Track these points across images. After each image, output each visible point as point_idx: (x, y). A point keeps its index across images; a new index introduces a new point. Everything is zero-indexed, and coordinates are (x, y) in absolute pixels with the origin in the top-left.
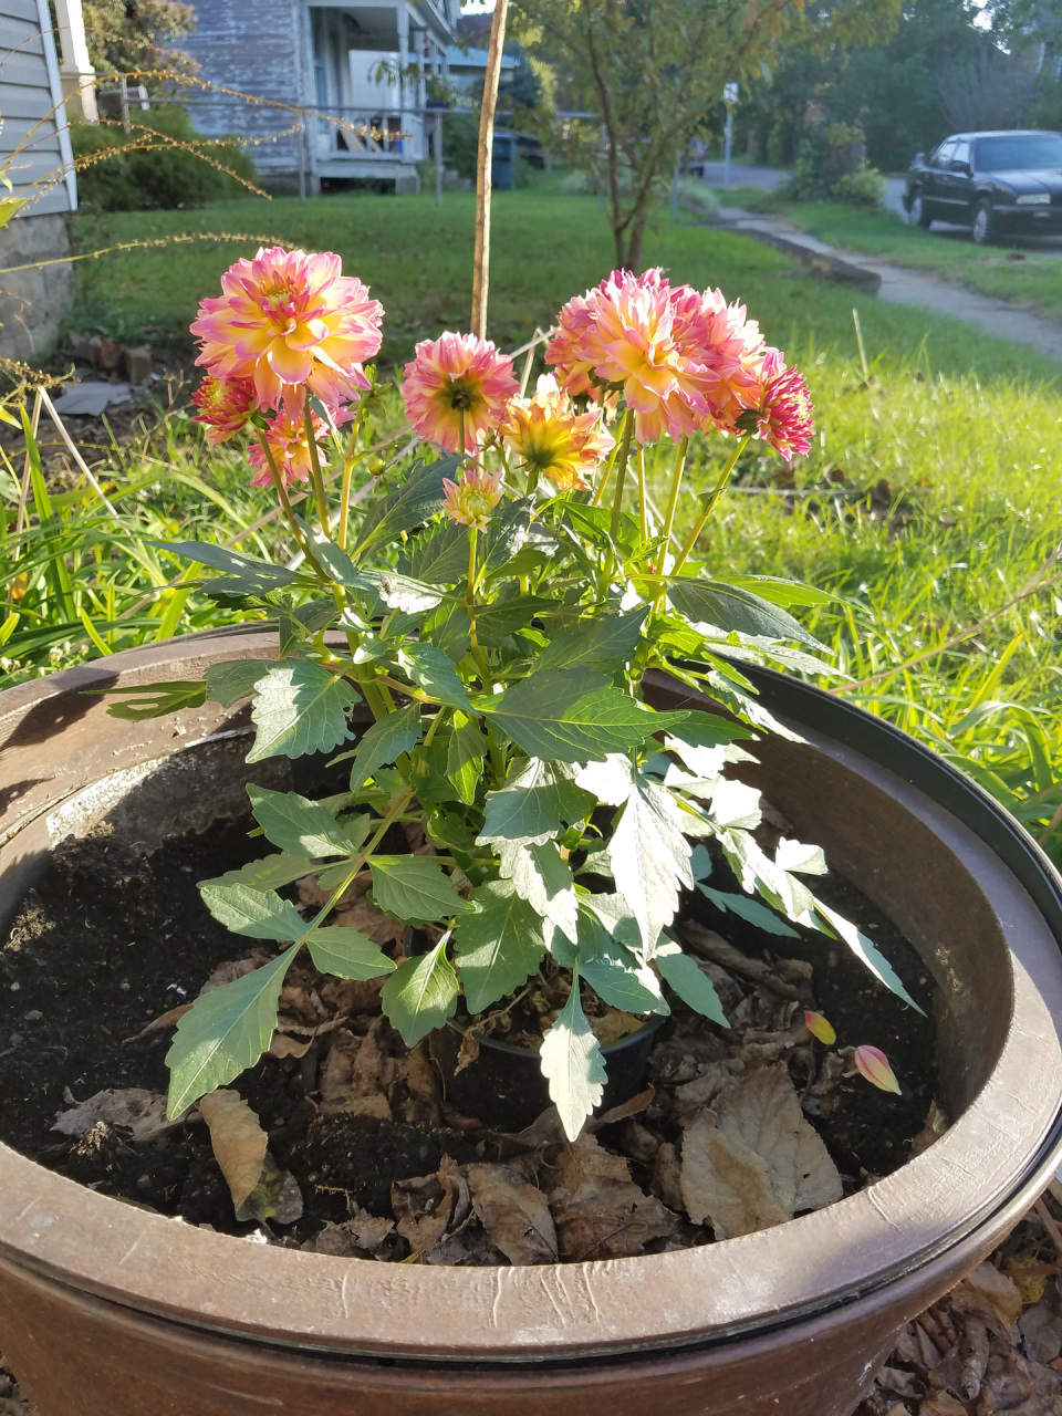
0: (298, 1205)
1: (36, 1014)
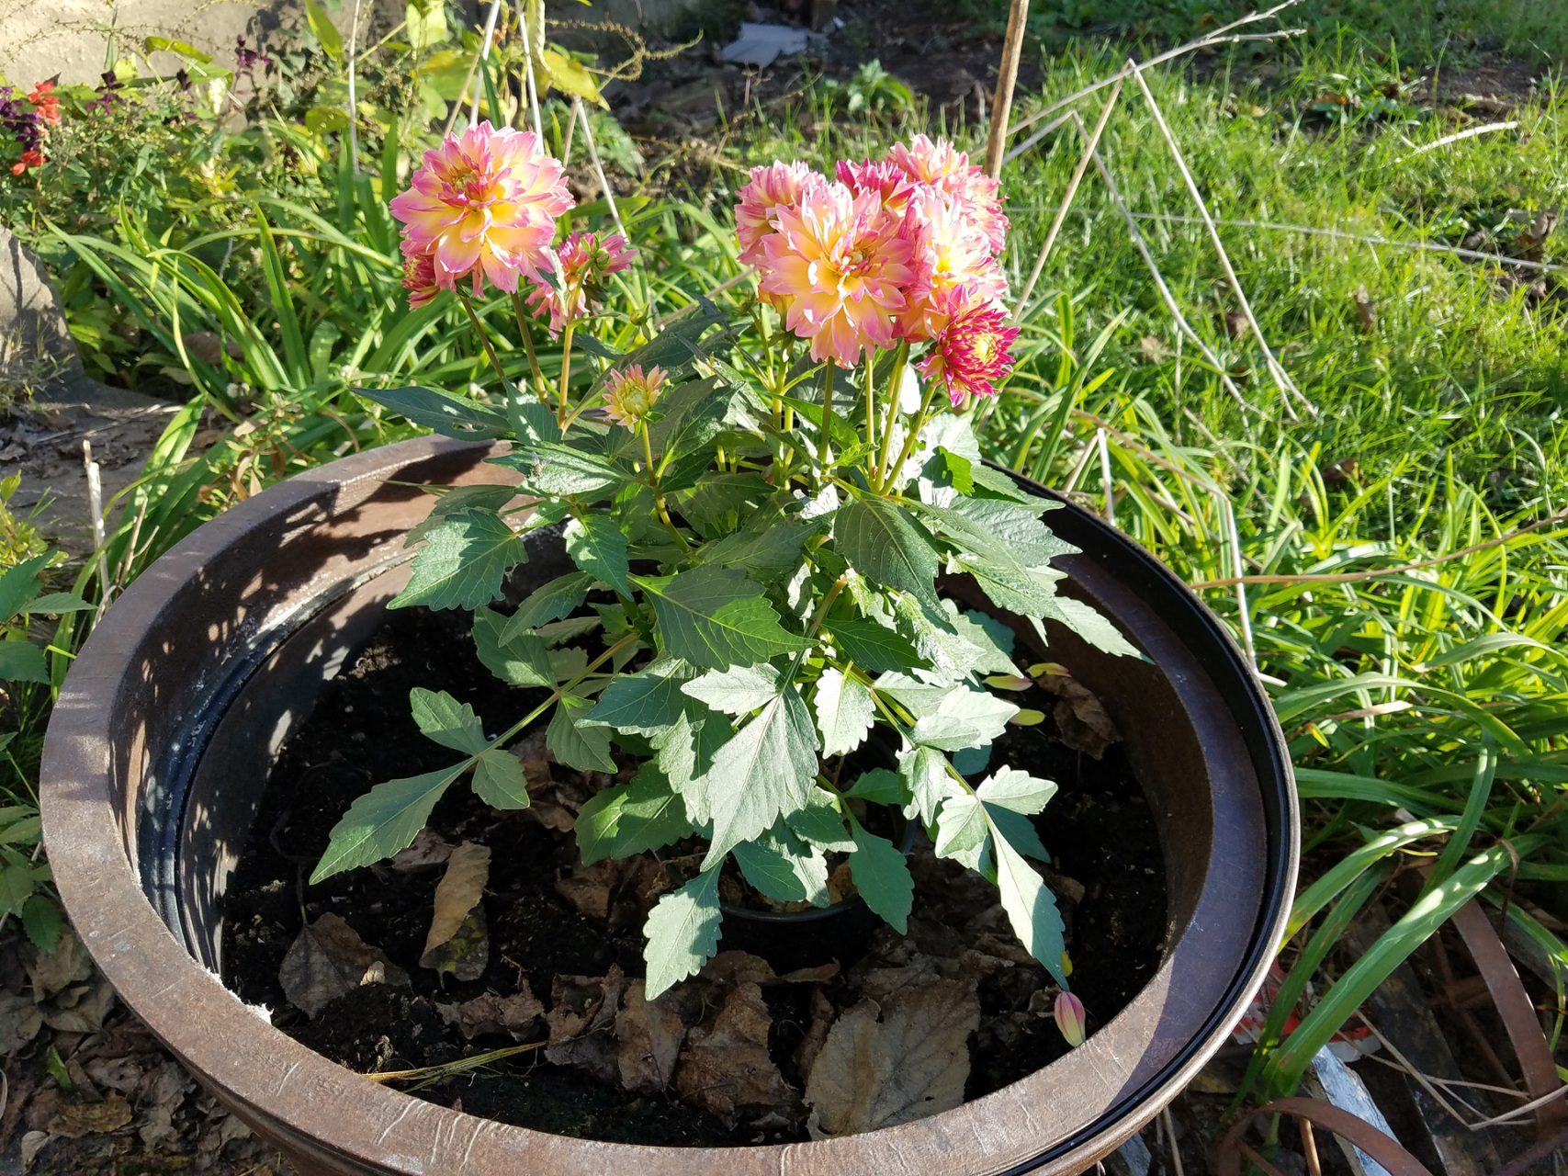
0: (480, 968)
1: (361, 736)
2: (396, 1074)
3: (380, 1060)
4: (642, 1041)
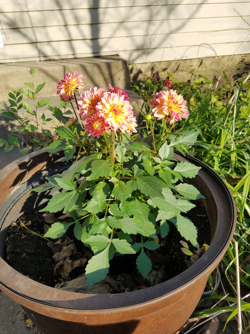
2: (26, 227)
3: (27, 224)
4: (61, 252)
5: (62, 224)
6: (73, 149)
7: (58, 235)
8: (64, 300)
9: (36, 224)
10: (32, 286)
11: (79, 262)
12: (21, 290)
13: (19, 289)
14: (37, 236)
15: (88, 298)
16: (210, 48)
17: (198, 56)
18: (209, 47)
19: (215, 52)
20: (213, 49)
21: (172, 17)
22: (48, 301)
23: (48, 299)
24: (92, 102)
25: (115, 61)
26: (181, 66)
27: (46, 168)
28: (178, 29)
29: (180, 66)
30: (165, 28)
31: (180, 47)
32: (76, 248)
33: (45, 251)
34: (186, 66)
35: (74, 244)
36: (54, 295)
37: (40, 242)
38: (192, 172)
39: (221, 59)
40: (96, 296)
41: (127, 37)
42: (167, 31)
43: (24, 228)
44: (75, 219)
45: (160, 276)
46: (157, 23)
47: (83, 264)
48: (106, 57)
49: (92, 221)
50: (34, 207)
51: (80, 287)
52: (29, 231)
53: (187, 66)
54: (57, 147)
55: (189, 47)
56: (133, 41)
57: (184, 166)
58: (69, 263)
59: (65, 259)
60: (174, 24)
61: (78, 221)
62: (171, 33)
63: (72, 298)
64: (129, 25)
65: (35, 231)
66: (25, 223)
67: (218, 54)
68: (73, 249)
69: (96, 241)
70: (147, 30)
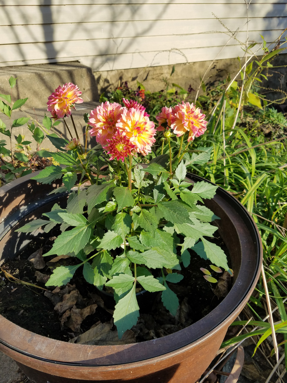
2: (14, 278)
3: (14, 273)
4: (64, 302)
5: (67, 267)
6: (72, 177)
7: (63, 282)
8: (102, 356)
9: (25, 272)
10: (57, 347)
11: (89, 310)
12: (45, 354)
13: (42, 354)
14: (30, 286)
15: (128, 349)
16: (181, 53)
17: (169, 62)
18: (179, 52)
19: (186, 58)
20: (184, 55)
21: (137, 17)
22: (83, 361)
23: (83, 359)
24: (107, 120)
25: (77, 68)
26: (151, 73)
27: (25, 203)
28: (145, 32)
29: (149, 74)
30: (131, 31)
31: (148, 52)
32: (81, 293)
33: (44, 303)
34: (155, 74)
35: (77, 290)
36: (88, 353)
37: (35, 294)
38: (210, 193)
39: (192, 65)
40: (137, 344)
41: (88, 40)
42: (133, 34)
43: (11, 278)
44: (82, 260)
45: (184, 310)
46: (121, 25)
47: (93, 311)
48: (64, 64)
49: (104, 259)
50: (15, 252)
51: (99, 338)
52: (18, 281)
53: (157, 74)
54: (49, 176)
55: (158, 52)
56: (95, 44)
57: (202, 186)
58: (77, 312)
59: (70, 308)
60: (141, 27)
61: (86, 262)
62: (137, 36)
63: (110, 353)
64: (89, 26)
65: (26, 281)
66: (11, 273)
67: (190, 61)
68: (78, 295)
69: (120, 281)
70: (111, 32)
